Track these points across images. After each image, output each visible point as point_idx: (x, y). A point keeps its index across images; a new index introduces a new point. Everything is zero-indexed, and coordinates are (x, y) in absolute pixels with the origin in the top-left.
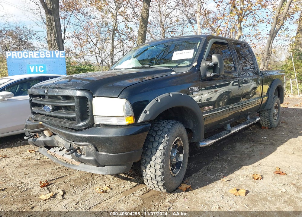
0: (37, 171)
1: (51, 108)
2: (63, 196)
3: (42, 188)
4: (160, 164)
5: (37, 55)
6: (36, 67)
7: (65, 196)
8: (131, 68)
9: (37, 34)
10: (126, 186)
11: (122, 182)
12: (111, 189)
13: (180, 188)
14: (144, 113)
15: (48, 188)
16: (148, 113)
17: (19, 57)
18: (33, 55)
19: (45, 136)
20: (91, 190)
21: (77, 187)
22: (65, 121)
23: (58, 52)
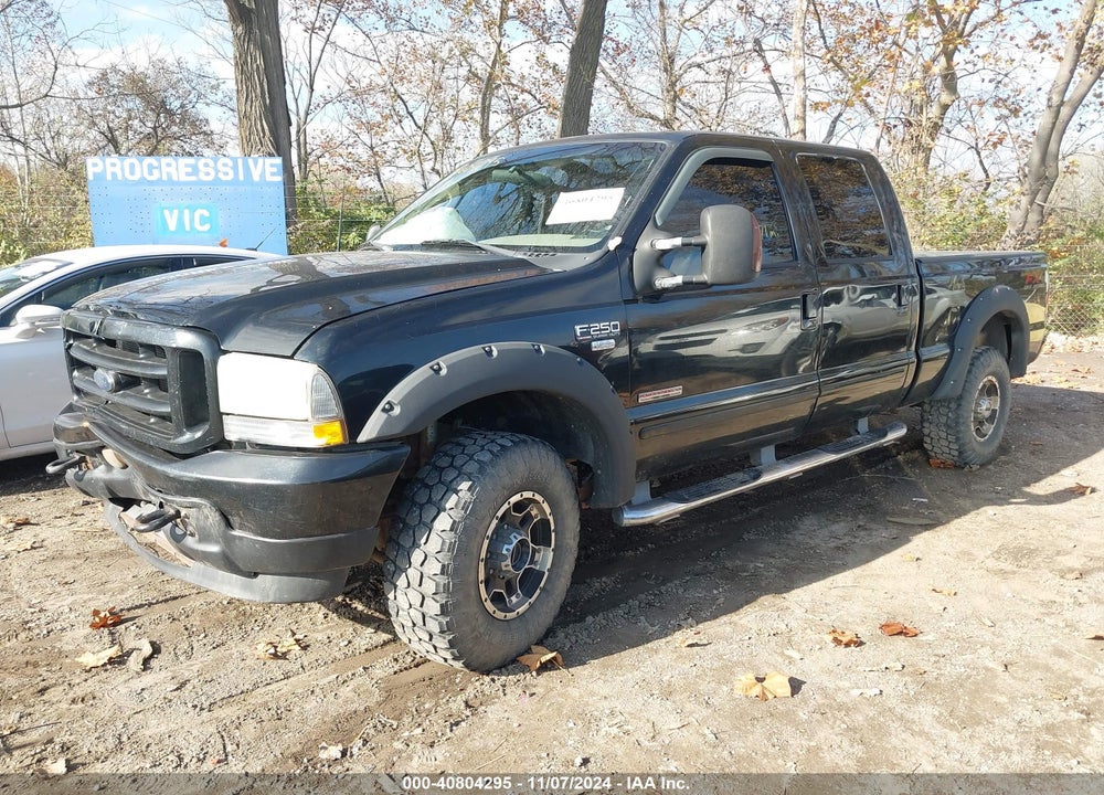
0: (102, 574)
1: (111, 380)
2: (146, 661)
3: (95, 632)
4: (435, 578)
5: (190, 170)
6: (186, 212)
7: (154, 663)
8: (418, 241)
9: (222, 86)
10: (356, 642)
11: (349, 627)
12: (305, 648)
13: (525, 659)
14: (384, 410)
15: (112, 634)
16: (397, 411)
17: (131, 178)
18: (177, 169)
19: (109, 467)
20: (243, 647)
21: (203, 635)
22: (152, 424)
23: (261, 161)
